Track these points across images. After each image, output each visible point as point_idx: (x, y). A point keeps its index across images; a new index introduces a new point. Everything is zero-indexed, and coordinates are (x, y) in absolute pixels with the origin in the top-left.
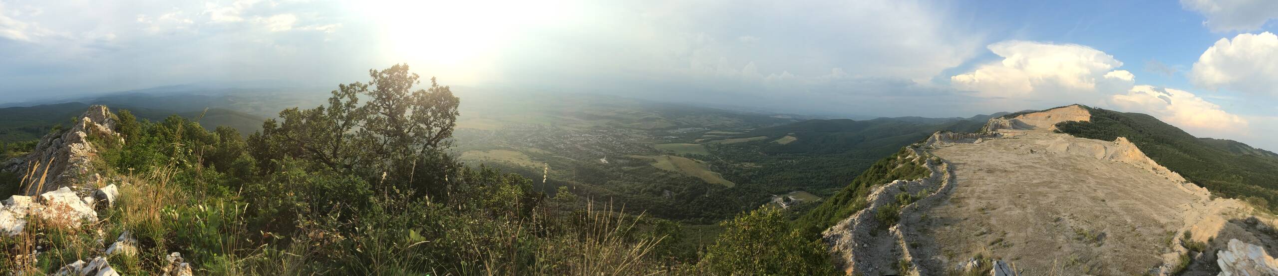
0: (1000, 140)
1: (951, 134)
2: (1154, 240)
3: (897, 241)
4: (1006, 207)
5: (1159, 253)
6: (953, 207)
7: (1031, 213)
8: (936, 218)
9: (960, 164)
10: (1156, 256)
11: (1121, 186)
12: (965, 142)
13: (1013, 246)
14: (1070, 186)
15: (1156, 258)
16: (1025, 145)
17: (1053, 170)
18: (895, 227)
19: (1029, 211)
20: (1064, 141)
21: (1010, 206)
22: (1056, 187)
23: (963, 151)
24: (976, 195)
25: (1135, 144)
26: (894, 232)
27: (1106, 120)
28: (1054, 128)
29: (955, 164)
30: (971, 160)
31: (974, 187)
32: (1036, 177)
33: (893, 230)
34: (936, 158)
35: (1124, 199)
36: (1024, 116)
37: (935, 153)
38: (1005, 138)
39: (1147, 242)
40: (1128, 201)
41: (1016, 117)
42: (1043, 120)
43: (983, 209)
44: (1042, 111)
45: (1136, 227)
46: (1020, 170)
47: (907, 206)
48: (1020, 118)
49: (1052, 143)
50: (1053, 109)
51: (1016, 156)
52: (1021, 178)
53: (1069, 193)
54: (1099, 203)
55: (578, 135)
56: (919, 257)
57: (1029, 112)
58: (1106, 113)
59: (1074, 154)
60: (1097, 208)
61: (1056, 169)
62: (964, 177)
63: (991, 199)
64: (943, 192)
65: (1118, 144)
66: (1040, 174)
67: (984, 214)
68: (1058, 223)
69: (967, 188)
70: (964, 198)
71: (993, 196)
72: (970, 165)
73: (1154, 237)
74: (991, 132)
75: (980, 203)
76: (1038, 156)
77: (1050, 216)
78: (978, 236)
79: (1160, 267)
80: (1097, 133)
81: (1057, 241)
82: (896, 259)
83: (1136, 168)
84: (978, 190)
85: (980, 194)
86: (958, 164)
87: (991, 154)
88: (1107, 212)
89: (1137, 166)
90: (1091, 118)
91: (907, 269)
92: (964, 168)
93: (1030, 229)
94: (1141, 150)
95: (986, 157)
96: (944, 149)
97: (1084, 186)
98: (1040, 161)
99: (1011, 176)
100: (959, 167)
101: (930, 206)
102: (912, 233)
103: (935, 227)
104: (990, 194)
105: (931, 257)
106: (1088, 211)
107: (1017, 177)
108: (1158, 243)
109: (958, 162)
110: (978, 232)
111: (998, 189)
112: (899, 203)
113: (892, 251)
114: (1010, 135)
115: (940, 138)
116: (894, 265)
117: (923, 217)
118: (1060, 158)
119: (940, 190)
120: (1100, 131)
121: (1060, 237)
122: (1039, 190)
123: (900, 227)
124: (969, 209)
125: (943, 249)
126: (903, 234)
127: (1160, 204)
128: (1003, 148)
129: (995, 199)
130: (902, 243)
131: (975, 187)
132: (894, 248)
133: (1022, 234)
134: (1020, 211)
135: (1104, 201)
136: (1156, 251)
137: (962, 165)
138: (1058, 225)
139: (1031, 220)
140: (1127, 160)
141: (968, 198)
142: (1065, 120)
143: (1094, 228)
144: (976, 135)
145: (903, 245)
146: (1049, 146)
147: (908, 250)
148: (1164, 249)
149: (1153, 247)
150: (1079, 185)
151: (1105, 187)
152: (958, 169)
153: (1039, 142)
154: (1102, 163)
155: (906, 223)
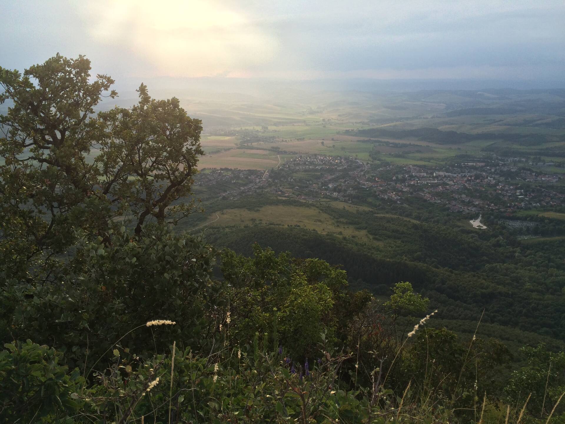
55: (425, 175)
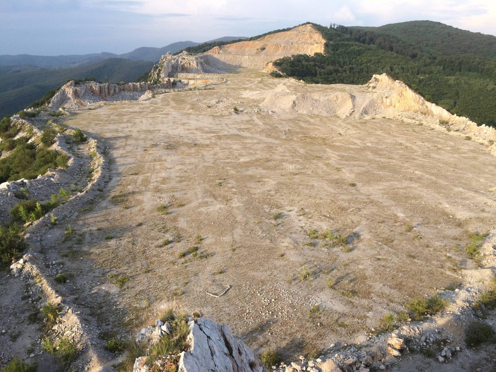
0: (183, 93)
1: (95, 86)
2: (446, 246)
3: (31, 281)
4: (200, 201)
5: (455, 268)
6: (116, 211)
7: (238, 208)
8: (91, 230)
9: (120, 137)
10: (448, 273)
11: (383, 160)
12: (123, 99)
13: (215, 256)
14: (298, 166)
15: (449, 276)
16: (225, 99)
17: (270, 140)
18: (21, 261)
19: (235, 205)
20: (288, 91)
21: (206, 200)
22: (275, 168)
23: (120, 115)
24: (151, 186)
25: (405, 82)
26: (21, 270)
27: (352, 45)
28: (271, 68)
29: (110, 139)
30: (137, 129)
31: (147, 175)
32: (244, 152)
33: (19, 266)
34: (73, 131)
35: (390, 181)
36: (220, 48)
37: (70, 123)
38: (191, 89)
39: (431, 249)
40: (397, 184)
41: (208, 50)
42: (252, 55)
43: (165, 207)
44: (251, 39)
45: (414, 224)
46: (219, 142)
47: (36, 222)
48: (214, 53)
49: (268, 95)
50: (270, 33)
51: (210, 120)
52: (221, 155)
53: (297, 176)
54: (346, 189)
56: (73, 294)
57: (229, 40)
58: (351, 33)
59: (305, 112)
60: (342, 197)
61: (276, 138)
62: (129, 160)
63: (176, 191)
64: (97, 188)
65: (374, 88)
66: (250, 148)
67: (167, 214)
68: (279, 221)
69: (135, 177)
70: (133, 193)
71: (178, 185)
72: (136, 139)
73: (446, 242)
74: (166, 79)
75: (160, 198)
76: (246, 118)
77: (267, 211)
78: (161, 246)
79: (457, 290)
80: (337, 71)
81: (278, 246)
82: (34, 307)
83: (409, 124)
84: (154, 179)
85: (159, 184)
86: (116, 138)
87: (170, 117)
88: (360, 203)
89: (410, 121)
90: (326, 45)
91: (56, 316)
92: (126, 145)
93: (238, 231)
94: (416, 91)
95: (162, 123)
96: (86, 114)
97: (321, 164)
98: (251, 126)
99: (204, 154)
100: (118, 143)
101: (76, 214)
102: (54, 262)
103: (91, 244)
104: (173, 184)
105: (91, 289)
106: (329, 201)
107: (215, 154)
108: (453, 252)
109: (115, 134)
110: (161, 242)
111: (187, 174)
112: (20, 221)
113: (24, 298)
114: (200, 84)
115: (76, 94)
116: (33, 317)
117: (69, 233)
118: (282, 120)
119: (90, 185)
120: (342, 68)
121: (283, 240)
122: (250, 173)
123: (30, 258)
124: (143, 209)
125: (109, 274)
126: (39, 268)
127: (456, 186)
128: (188, 106)
129: (182, 190)
130: (40, 281)
131: (149, 174)
132: (28, 292)
133: (227, 239)
134: (222, 206)
135: (354, 185)
136: (448, 264)
137: (124, 140)
138: (280, 224)
139: (239, 218)
140: (390, 113)
141: (140, 193)
142: (290, 53)
143: (338, 225)
144: (141, 85)
145: (42, 285)
146: (264, 99)
147: (53, 288)
148: (463, 263)
149: (445, 258)
150: (313, 163)
151: (356, 163)
152: (117, 146)
153: (247, 94)
154: (349, 123)
155: (40, 249)
